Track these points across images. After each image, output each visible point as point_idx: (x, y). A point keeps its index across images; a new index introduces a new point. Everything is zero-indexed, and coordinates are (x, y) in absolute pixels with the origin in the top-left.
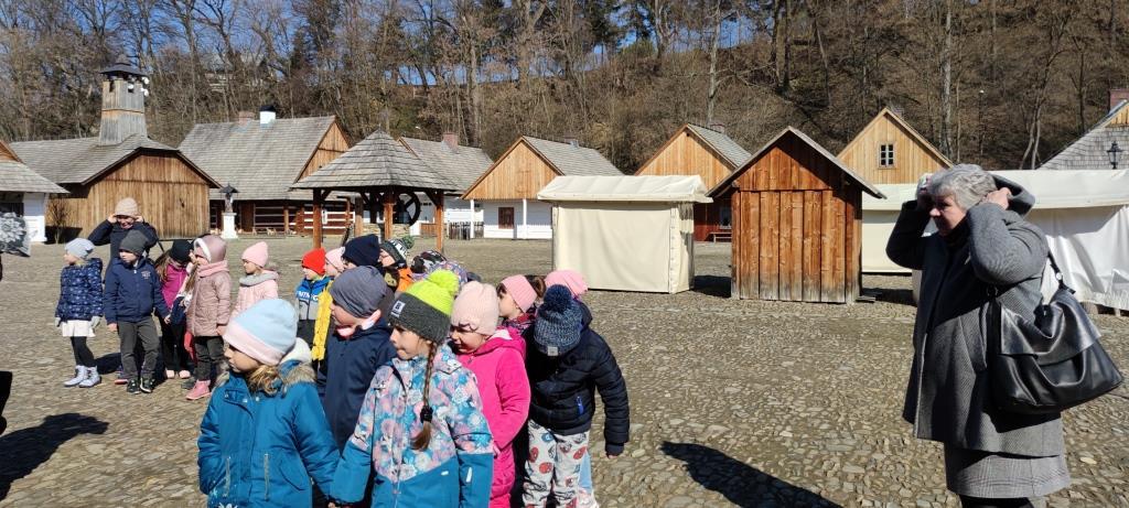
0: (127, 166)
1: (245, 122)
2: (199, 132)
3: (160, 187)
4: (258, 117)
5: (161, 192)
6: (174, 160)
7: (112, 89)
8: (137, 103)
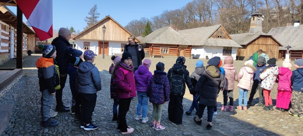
0: (257, 40)
1: (289, 26)
2: (273, 30)
4: (293, 25)
5: (265, 48)
6: (270, 39)
7: (253, 20)
8: (260, 23)
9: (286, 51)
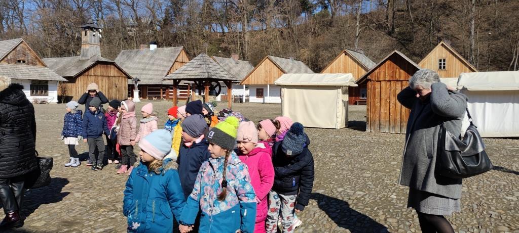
0: (92, 69)
1: (143, 49)
2: (123, 54)
3: (106, 78)
4: (149, 47)
5: (107, 81)
6: (112, 66)
7: (86, 35)
8: (97, 41)
9: (134, 85)
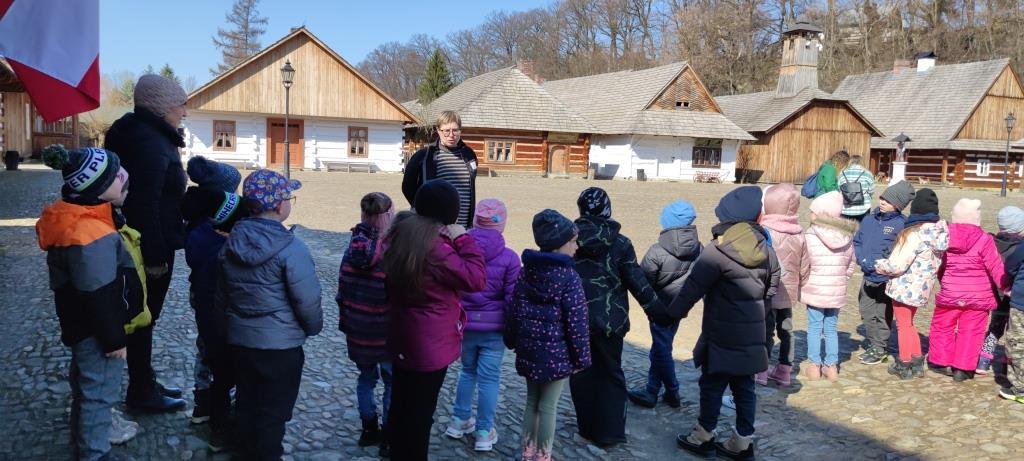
0: (802, 117)
1: (900, 70)
3: (827, 135)
4: (915, 65)
5: (828, 141)
6: (843, 110)
7: (791, 47)
8: (812, 58)
9: (895, 150)
